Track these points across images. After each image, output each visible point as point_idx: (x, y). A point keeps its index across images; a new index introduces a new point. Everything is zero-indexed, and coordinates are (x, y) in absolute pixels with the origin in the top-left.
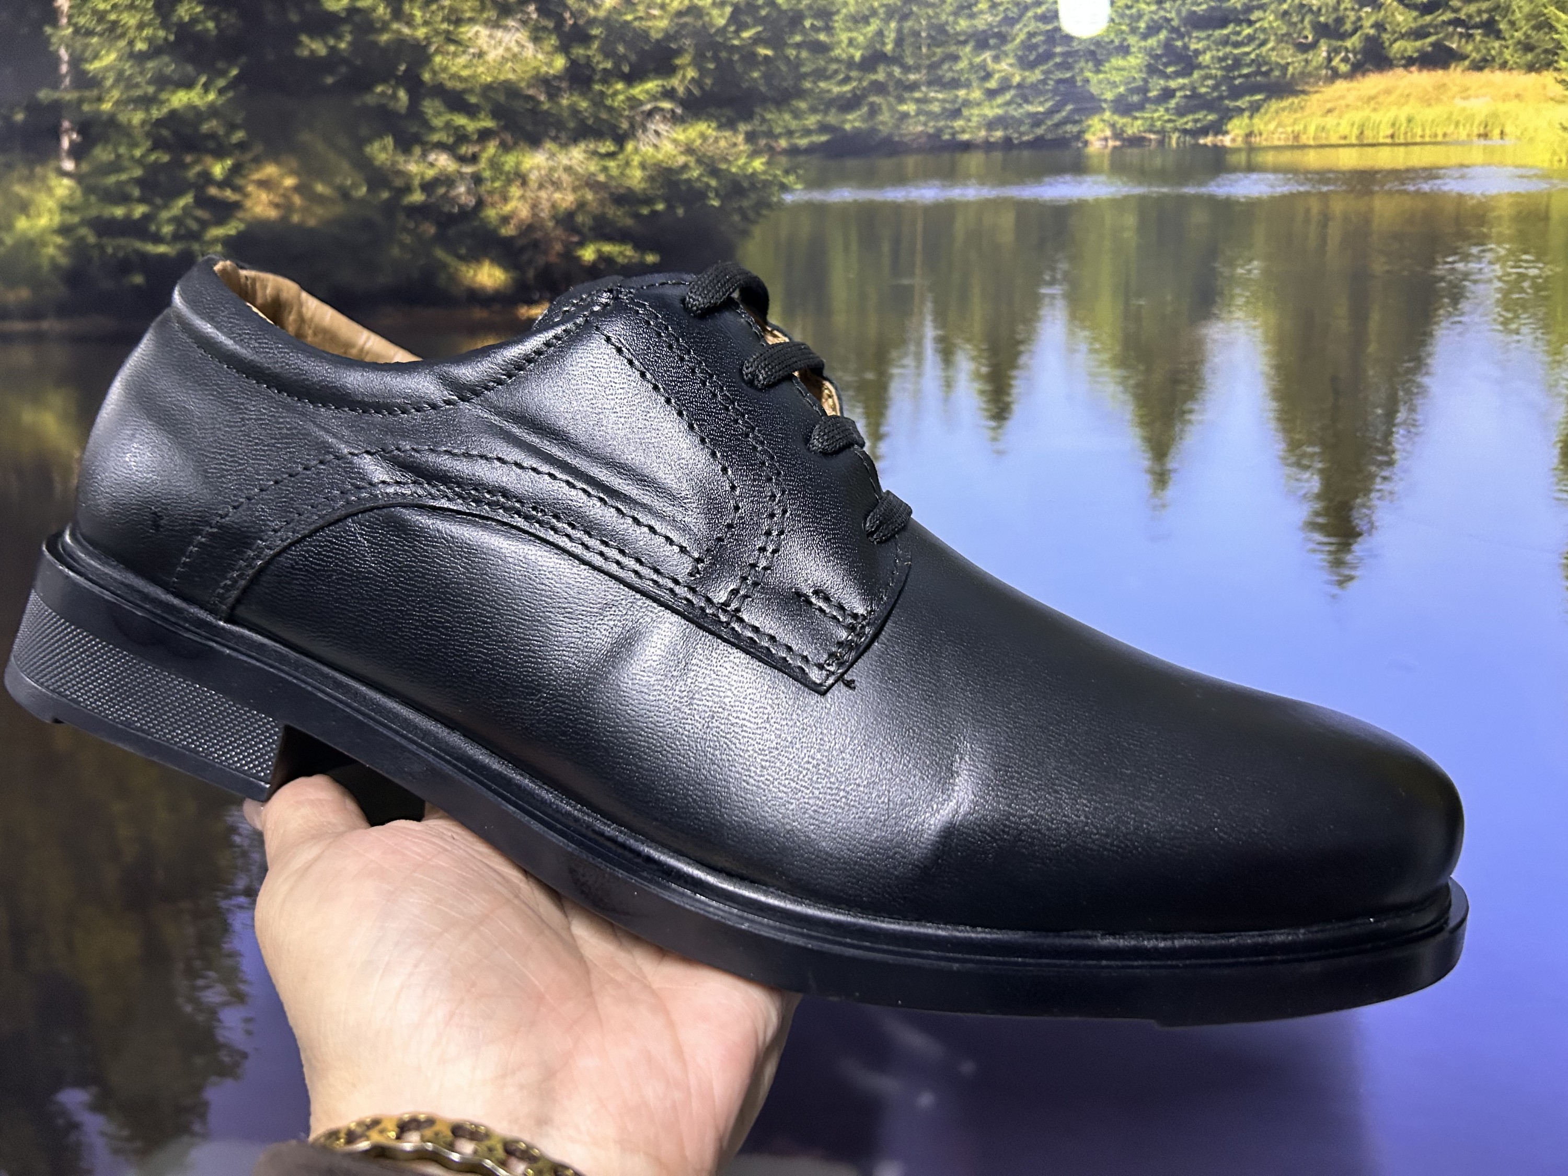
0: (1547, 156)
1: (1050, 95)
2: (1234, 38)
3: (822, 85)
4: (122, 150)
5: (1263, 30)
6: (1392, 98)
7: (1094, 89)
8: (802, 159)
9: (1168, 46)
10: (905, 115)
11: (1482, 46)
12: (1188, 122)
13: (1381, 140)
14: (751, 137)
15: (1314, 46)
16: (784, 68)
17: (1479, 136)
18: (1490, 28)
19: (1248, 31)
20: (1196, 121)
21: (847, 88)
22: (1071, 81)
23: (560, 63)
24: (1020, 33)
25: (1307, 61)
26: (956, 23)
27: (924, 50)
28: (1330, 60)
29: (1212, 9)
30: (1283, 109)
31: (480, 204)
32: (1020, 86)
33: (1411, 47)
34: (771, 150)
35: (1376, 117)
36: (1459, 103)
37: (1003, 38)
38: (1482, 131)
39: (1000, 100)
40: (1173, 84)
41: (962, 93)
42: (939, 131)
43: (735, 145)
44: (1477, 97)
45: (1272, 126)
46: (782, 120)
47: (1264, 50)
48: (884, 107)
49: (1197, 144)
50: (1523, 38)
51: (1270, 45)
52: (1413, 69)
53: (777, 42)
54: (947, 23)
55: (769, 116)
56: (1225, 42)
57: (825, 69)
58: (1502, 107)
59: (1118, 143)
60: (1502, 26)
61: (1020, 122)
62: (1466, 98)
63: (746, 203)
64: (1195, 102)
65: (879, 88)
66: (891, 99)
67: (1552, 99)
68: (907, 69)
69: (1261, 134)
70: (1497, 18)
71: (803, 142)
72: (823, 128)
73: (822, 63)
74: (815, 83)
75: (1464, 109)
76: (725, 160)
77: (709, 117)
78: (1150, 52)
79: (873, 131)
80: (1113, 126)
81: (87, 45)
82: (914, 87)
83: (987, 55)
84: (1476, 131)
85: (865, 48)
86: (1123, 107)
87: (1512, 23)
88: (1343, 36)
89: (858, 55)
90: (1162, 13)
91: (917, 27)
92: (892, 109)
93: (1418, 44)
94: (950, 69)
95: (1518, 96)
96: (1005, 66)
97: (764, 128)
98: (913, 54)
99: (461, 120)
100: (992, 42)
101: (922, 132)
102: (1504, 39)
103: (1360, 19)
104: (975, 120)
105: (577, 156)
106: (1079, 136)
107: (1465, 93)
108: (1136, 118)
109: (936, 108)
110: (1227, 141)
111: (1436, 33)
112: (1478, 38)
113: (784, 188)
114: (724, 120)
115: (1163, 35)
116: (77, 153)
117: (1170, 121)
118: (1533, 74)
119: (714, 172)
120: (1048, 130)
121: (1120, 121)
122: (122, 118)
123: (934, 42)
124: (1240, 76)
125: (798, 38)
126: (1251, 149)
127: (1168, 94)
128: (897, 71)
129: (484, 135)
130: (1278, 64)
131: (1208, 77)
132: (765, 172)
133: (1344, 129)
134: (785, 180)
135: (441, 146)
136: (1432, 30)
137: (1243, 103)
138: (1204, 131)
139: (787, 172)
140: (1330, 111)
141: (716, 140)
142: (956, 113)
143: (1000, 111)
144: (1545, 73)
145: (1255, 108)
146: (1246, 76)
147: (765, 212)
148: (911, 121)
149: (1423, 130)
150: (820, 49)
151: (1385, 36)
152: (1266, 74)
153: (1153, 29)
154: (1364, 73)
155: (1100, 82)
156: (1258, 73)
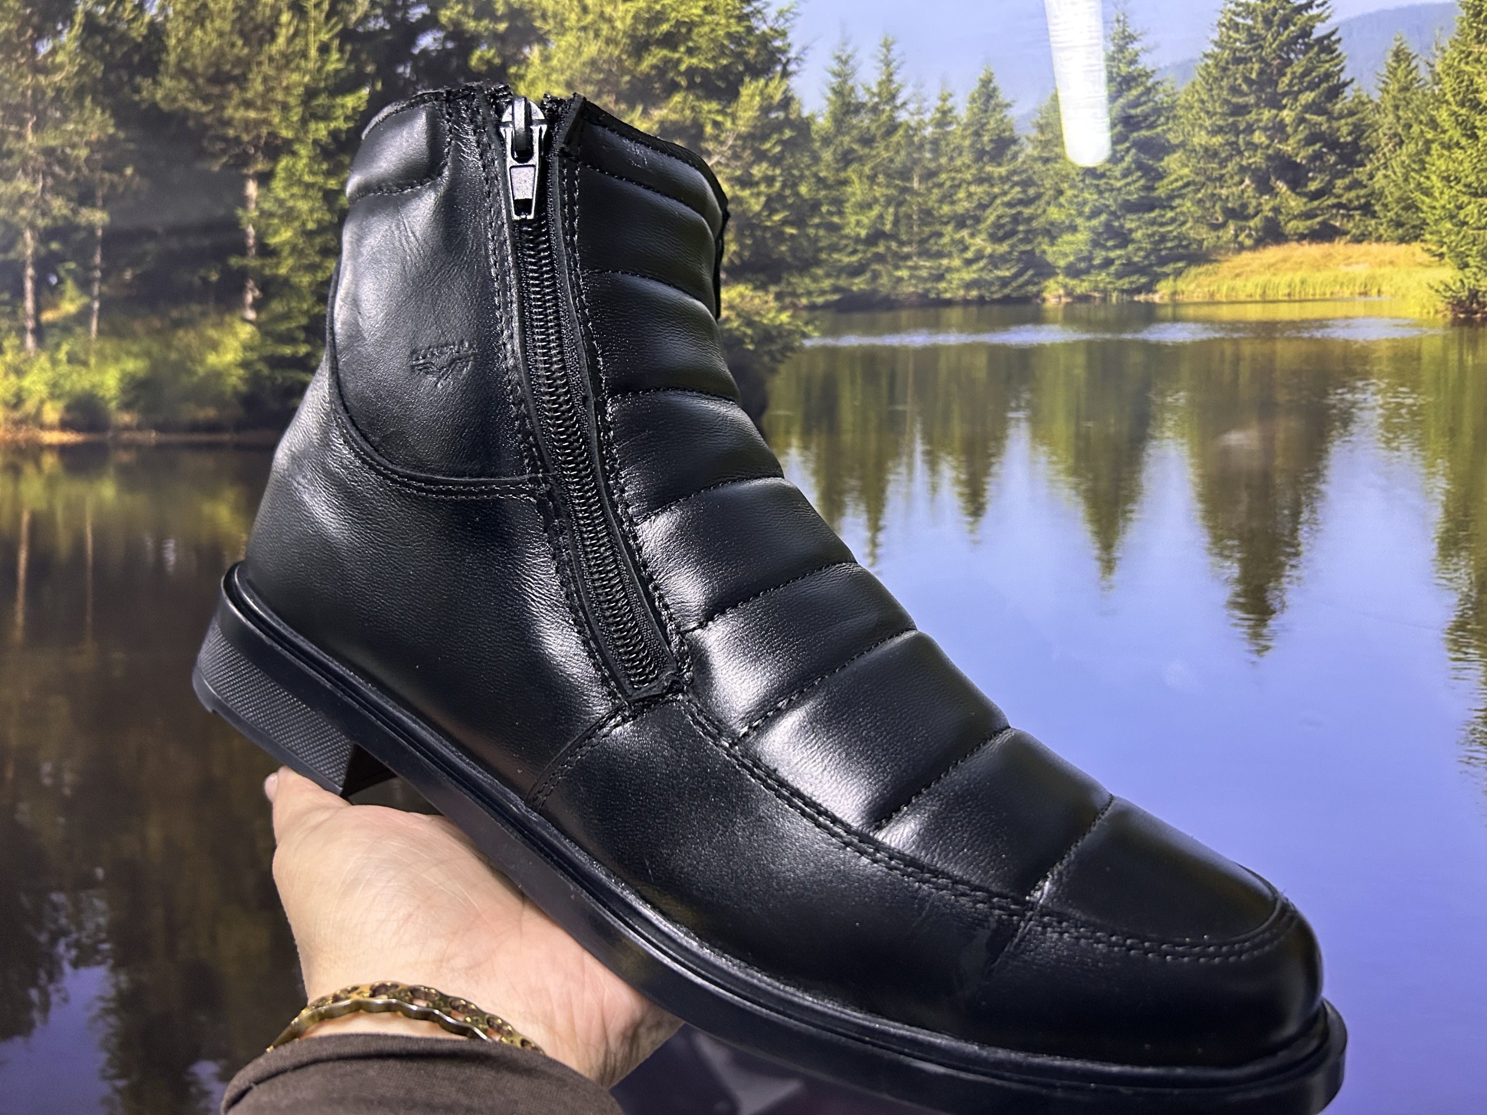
0: (1418, 309)
1: (1013, 263)
2: (1159, 220)
3: (836, 256)
4: (294, 304)
5: (1182, 213)
6: (1288, 265)
7: (1050, 258)
8: (818, 313)
9: (1108, 225)
10: (900, 280)
11: (1361, 224)
12: (1125, 283)
13: (1280, 298)
14: (779, 297)
15: (1224, 225)
16: (805, 244)
17: (1361, 294)
18: (1367, 210)
19: (1170, 214)
20: (1131, 283)
21: (854, 258)
22: (1031, 253)
24: (991, 216)
25: (1218, 238)
26: (940, 208)
27: (915, 229)
28: (1237, 236)
29: (1142, 198)
30: (1200, 274)
32: (991, 256)
33: (1302, 226)
34: (794, 306)
35: (1276, 280)
36: (1343, 269)
37: (978, 220)
38: (1362, 290)
39: (975, 267)
40: (1112, 255)
41: (945, 262)
42: (927, 291)
43: (766, 302)
44: (1357, 263)
45: (1192, 287)
46: (804, 283)
47: (1184, 228)
48: (884, 273)
49: (1133, 302)
50: (1394, 217)
51: (1189, 225)
52: (1304, 242)
53: (799, 222)
54: (933, 208)
55: (793, 280)
56: (1153, 222)
57: (837, 244)
58: (1379, 271)
59: (1069, 300)
60: (1377, 208)
61: (991, 284)
62: (1347, 265)
63: (774, 347)
64: (1130, 268)
65: (880, 258)
66: (890, 267)
67: (1420, 264)
68: (902, 244)
69: (1183, 293)
70: (1373, 202)
71: (820, 300)
72: (836, 289)
73: (835, 239)
74: (829, 255)
75: (1347, 274)
76: (758, 313)
77: (747, 281)
78: (1093, 230)
79: (874, 292)
80: (1065, 286)
81: (269, 225)
82: (908, 257)
83: (965, 233)
84: (1357, 291)
85: (869, 228)
86: (1073, 272)
87: (1385, 206)
88: (1248, 218)
89: (863, 233)
90: (1102, 201)
91: (909, 212)
92: (890, 275)
93: (1309, 223)
94: (936, 243)
95: (1392, 263)
96: (979, 242)
97: (789, 289)
98: (907, 232)
100: (969, 222)
101: (913, 293)
102: (1378, 218)
103: (1260, 204)
104: (955, 282)
106: (1038, 294)
107: (1348, 260)
108: (1083, 281)
109: (924, 273)
110: (1156, 298)
111: (1323, 214)
112: (1357, 218)
113: (804, 335)
114: (758, 283)
115: (1103, 217)
116: (258, 305)
117: (1110, 283)
118: (1404, 245)
119: (750, 323)
120: (1014, 290)
121: (1072, 282)
122: (295, 280)
123: (923, 223)
124: (1165, 248)
125: (817, 220)
126: (1176, 305)
127: (1108, 262)
128: (894, 245)
130: (1195, 240)
131: (1140, 249)
132: (789, 324)
133: (1250, 288)
134: (806, 330)
136: (1319, 212)
137: (1168, 269)
138: (1138, 291)
139: (807, 324)
140: (1238, 275)
141: (752, 298)
142: (940, 278)
143: (975, 276)
144: (1413, 244)
145: (1178, 273)
146: (1171, 249)
147: (789, 354)
148: (905, 284)
149: (1314, 289)
150: (834, 228)
151: (1281, 218)
152: (1186, 247)
153: (1095, 214)
154: (1265, 246)
155: (1054, 253)
156: (1180, 246)
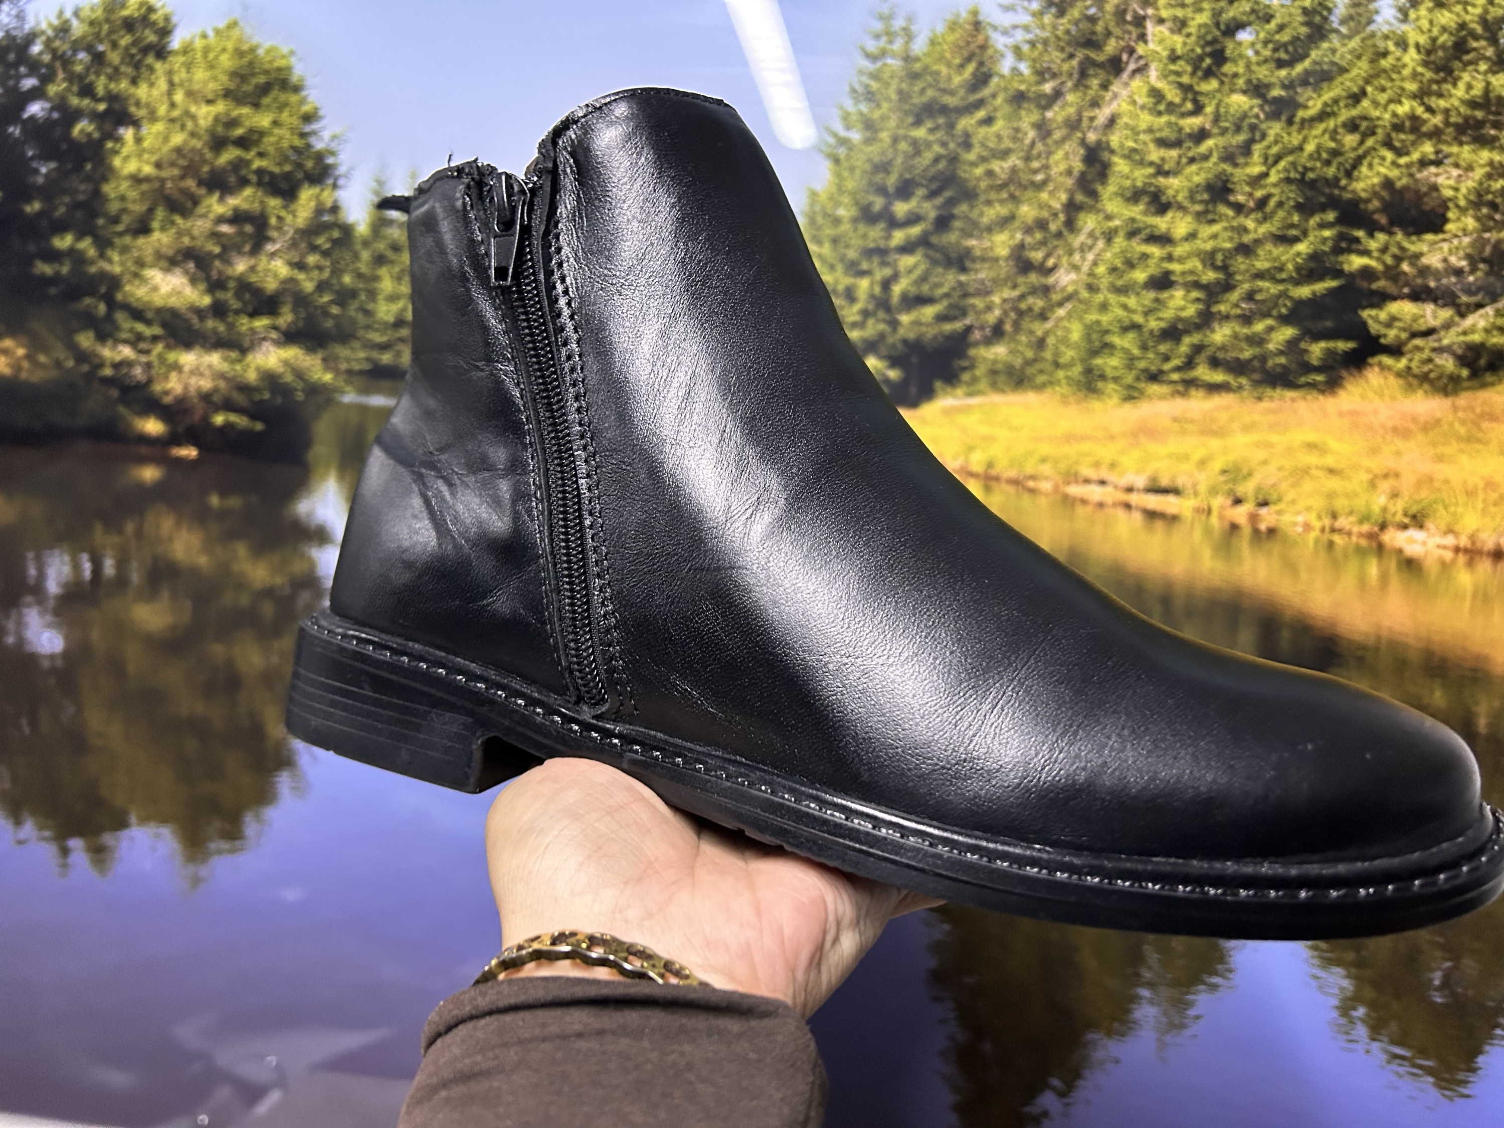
23: (207, 300)
31: (150, 381)
99: (140, 327)
105: (215, 359)
129: (155, 339)
135: (126, 342)
